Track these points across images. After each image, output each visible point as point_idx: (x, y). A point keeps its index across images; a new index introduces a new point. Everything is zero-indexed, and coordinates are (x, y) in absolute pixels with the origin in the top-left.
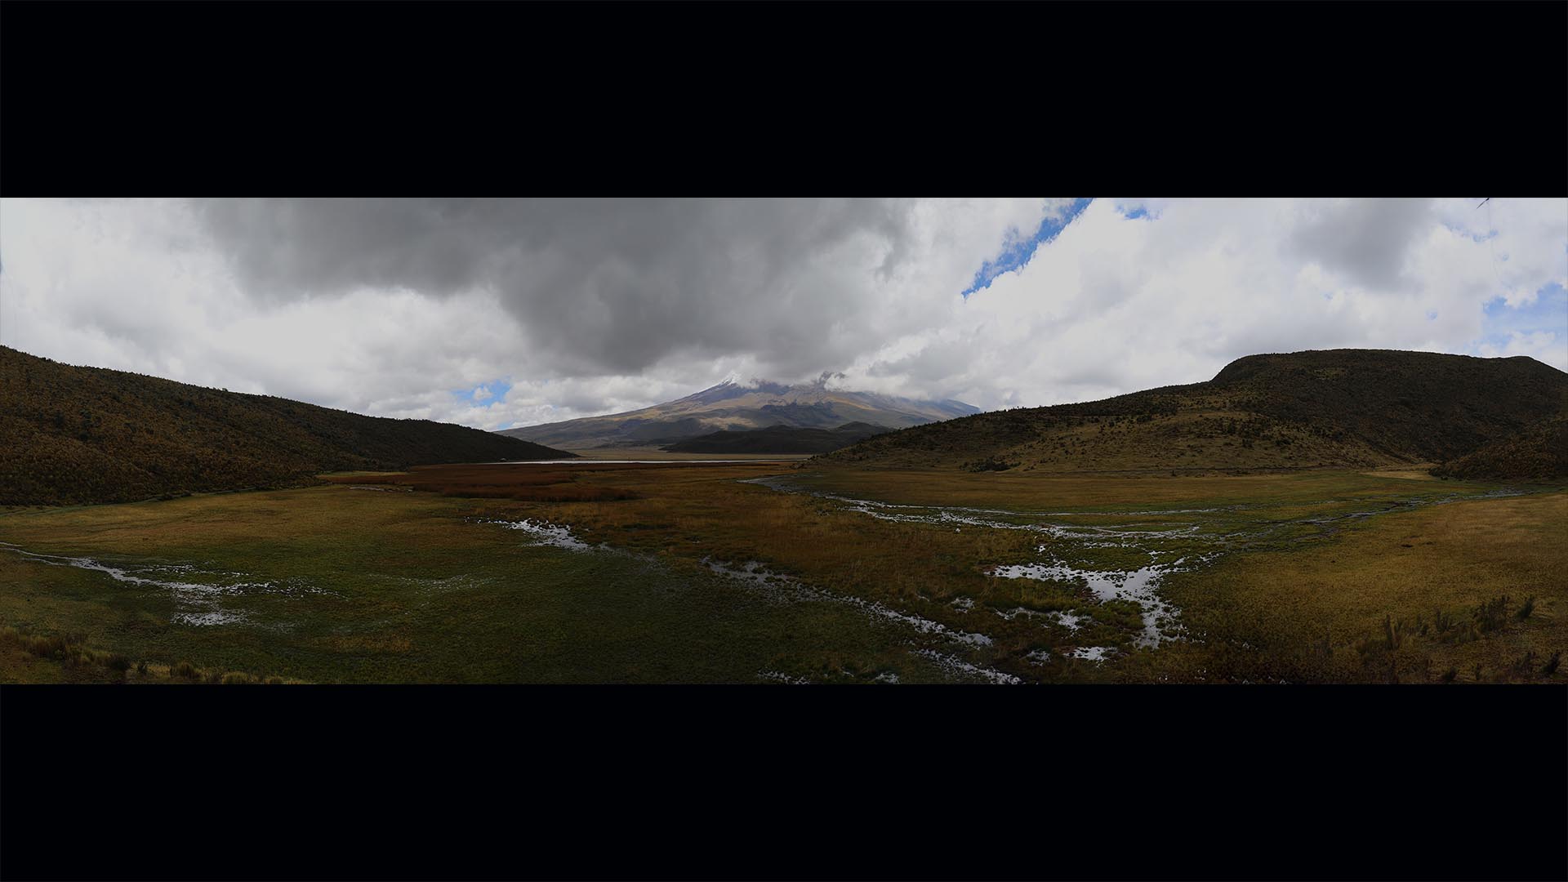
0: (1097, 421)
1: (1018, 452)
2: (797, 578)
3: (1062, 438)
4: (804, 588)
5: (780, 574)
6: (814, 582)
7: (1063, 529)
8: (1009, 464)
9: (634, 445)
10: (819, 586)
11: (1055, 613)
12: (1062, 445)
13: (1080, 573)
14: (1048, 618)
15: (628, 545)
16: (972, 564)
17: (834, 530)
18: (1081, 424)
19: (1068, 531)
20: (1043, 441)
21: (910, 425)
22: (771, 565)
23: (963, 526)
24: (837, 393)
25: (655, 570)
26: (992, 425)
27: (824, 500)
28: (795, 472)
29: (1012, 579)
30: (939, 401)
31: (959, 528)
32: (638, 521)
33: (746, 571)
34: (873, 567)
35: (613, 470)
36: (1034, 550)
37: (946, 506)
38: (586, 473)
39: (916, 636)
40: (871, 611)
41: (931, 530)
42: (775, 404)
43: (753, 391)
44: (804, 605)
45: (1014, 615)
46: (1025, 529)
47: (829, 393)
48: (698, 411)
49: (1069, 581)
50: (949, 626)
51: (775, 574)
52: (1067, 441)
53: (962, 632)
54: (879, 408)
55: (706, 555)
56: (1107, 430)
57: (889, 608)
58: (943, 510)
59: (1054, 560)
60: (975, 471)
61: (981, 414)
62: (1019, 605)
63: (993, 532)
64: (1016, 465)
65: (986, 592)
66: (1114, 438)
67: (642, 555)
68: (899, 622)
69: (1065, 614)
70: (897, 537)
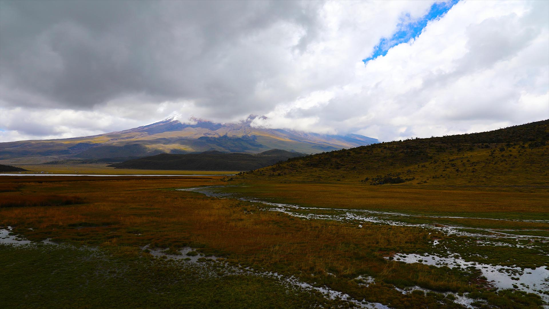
0: (487, 147)
1: (412, 170)
2: (226, 259)
3: (453, 160)
4: (231, 266)
5: (211, 256)
6: (239, 261)
7: (456, 229)
8: (404, 178)
9: (84, 162)
10: (243, 264)
11: (450, 293)
12: (453, 165)
13: (474, 264)
14: (444, 296)
15: (73, 239)
16: (373, 251)
17: (256, 223)
18: (471, 149)
19: (460, 230)
20: (435, 162)
21: (320, 152)
22: (203, 249)
23: (364, 223)
24: (260, 129)
25: (98, 257)
26: (389, 151)
27: (249, 203)
28: (225, 183)
29: (409, 264)
30: (344, 135)
31: (361, 224)
32: (84, 221)
33: (181, 254)
34: (289, 251)
35: (61, 181)
36: (428, 244)
37: (350, 209)
38: (33, 184)
39: (324, 302)
40: (287, 282)
41: (337, 225)
42: (210, 136)
43: (192, 126)
44: (231, 278)
45: (411, 292)
46: (420, 228)
47: (254, 129)
48: (143, 139)
49: (463, 269)
50: (353, 295)
51: (206, 256)
52: (459, 163)
53: (364, 301)
54: (295, 139)
55: (146, 244)
56: (497, 153)
57: (302, 280)
58: (347, 211)
59: (448, 252)
60: (374, 184)
61: (380, 144)
62: (416, 284)
63: (391, 228)
64: (410, 180)
65: (385, 272)
66: (505, 160)
67: (86, 246)
68: (310, 291)
69: (461, 295)
70: (309, 229)
